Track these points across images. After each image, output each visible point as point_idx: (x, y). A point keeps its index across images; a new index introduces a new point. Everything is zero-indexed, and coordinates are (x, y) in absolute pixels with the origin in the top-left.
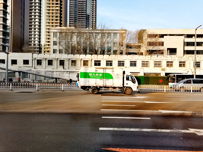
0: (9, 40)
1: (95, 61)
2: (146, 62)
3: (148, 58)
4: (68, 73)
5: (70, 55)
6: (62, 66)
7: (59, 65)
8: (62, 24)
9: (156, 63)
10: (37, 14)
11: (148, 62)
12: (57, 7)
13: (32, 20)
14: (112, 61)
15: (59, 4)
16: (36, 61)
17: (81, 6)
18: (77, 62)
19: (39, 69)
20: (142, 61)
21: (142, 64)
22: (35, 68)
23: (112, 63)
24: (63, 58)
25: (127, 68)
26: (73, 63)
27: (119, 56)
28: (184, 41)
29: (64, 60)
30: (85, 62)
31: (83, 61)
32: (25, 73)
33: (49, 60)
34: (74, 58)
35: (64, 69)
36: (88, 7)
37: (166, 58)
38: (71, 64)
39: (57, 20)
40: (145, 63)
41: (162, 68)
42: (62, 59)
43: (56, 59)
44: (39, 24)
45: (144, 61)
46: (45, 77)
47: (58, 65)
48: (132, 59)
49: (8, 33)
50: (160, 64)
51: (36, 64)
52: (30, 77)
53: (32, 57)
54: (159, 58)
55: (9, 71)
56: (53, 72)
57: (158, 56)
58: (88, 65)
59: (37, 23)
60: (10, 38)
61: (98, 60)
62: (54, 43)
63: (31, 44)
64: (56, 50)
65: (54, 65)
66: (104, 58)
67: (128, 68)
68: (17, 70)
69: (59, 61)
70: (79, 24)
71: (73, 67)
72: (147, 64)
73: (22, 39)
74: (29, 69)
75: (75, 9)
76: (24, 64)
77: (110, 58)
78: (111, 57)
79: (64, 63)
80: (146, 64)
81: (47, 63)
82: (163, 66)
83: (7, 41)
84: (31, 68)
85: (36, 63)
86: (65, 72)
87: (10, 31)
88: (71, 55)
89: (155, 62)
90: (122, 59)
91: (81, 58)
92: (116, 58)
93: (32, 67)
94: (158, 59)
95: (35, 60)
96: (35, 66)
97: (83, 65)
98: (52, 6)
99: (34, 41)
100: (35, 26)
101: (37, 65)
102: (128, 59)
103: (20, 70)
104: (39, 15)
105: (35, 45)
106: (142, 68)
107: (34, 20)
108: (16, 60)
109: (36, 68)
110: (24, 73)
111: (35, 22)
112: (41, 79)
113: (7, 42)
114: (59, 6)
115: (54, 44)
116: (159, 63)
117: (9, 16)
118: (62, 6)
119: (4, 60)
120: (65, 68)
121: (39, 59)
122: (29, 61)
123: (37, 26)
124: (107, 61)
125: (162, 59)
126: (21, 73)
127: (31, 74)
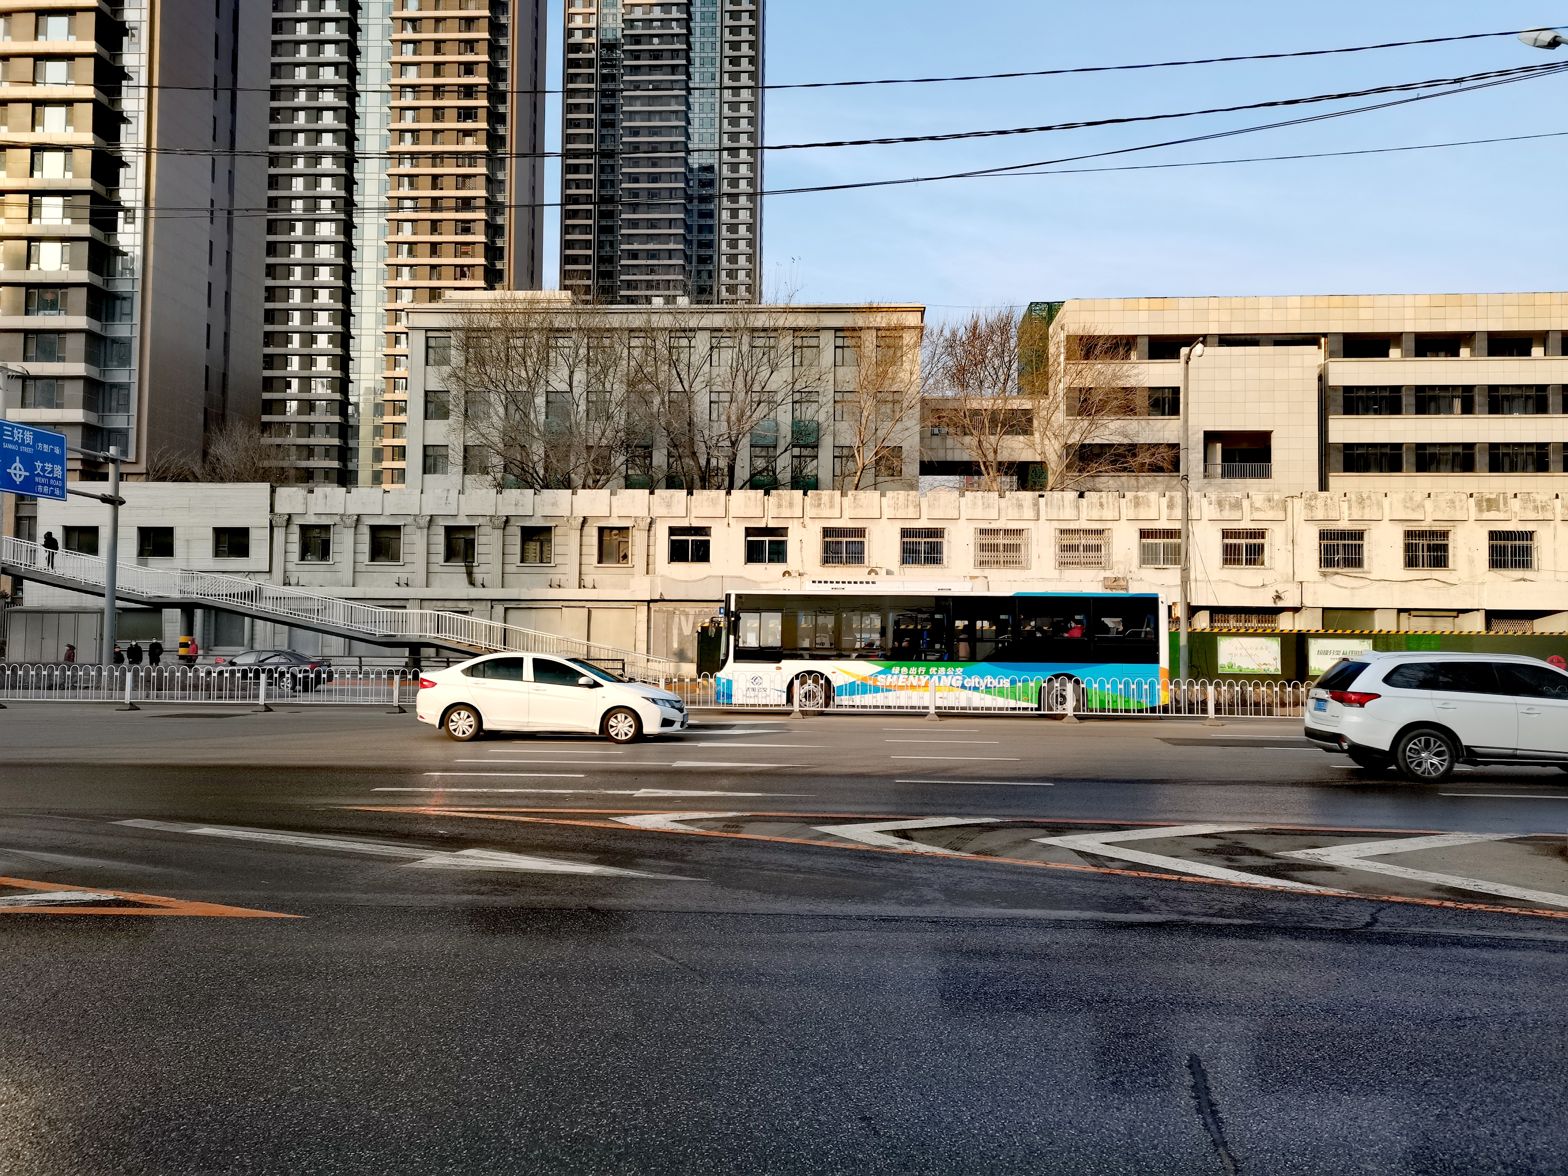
0: (126, 387)
1: (673, 531)
2: (1007, 532)
3: (1020, 506)
4: (499, 609)
5: (512, 494)
6: (458, 569)
7: (441, 558)
8: (501, 258)
9: (1068, 540)
10: (327, 186)
11: (1019, 532)
12: (467, 133)
13: (292, 228)
14: (782, 531)
15: (482, 114)
16: (295, 537)
17: (650, 115)
18: (557, 539)
19: (310, 584)
20: (983, 532)
21: (983, 547)
22: (286, 583)
23: (783, 543)
24: (465, 510)
25: (883, 572)
26: (533, 547)
27: (832, 498)
28: (1322, 378)
29: (472, 529)
30: (606, 538)
31: (595, 533)
32: (225, 616)
33: (375, 530)
34: (539, 513)
35: (472, 583)
36: (696, 123)
37: (1137, 505)
38: (518, 549)
39: (465, 227)
40: (1001, 540)
41: (1108, 574)
42: (463, 522)
43: (424, 522)
44: (341, 261)
45: (994, 526)
46: (351, 638)
47: (433, 558)
48: (911, 512)
49: (124, 344)
50: (1098, 548)
51: (295, 556)
52: (252, 639)
53: (272, 510)
54: (1091, 505)
55: (120, 604)
56: (400, 604)
57: (1081, 495)
58: (625, 557)
59: (325, 253)
60: (135, 378)
61: (696, 523)
62: (426, 402)
63: (284, 401)
64: (442, 451)
65: (408, 558)
66: (732, 514)
67: (889, 573)
68: (175, 595)
69: (442, 531)
70: (636, 246)
71: (533, 567)
72: (1015, 548)
73: (215, 380)
74: (249, 584)
75: (603, 138)
76: (218, 553)
77: (772, 511)
78: (780, 506)
79: (470, 545)
80: (1008, 548)
81: (365, 547)
82: (1115, 558)
83: (114, 396)
84: (261, 580)
85: (295, 548)
86: (476, 606)
87: (137, 333)
88: (515, 492)
89: (1062, 532)
90: (847, 514)
91: (581, 511)
92: (810, 512)
93: (270, 571)
94: (1084, 515)
95: (287, 527)
96: (291, 567)
97: (595, 558)
98: (436, 132)
99: (306, 382)
100: (311, 269)
101: (303, 558)
102: (886, 515)
103: (194, 591)
104: (342, 193)
105: (308, 406)
106: (977, 572)
107: (305, 232)
108: (168, 532)
109: (293, 581)
110: (218, 610)
111: (310, 246)
112: (327, 652)
113: (114, 404)
114: (484, 125)
115: (431, 407)
116: (1092, 541)
117: (129, 228)
118: (501, 130)
119: (94, 531)
120: (478, 577)
121: (312, 520)
122: (253, 535)
123: (324, 275)
124: (749, 531)
125: (1108, 514)
126: (199, 613)
127: (259, 623)
